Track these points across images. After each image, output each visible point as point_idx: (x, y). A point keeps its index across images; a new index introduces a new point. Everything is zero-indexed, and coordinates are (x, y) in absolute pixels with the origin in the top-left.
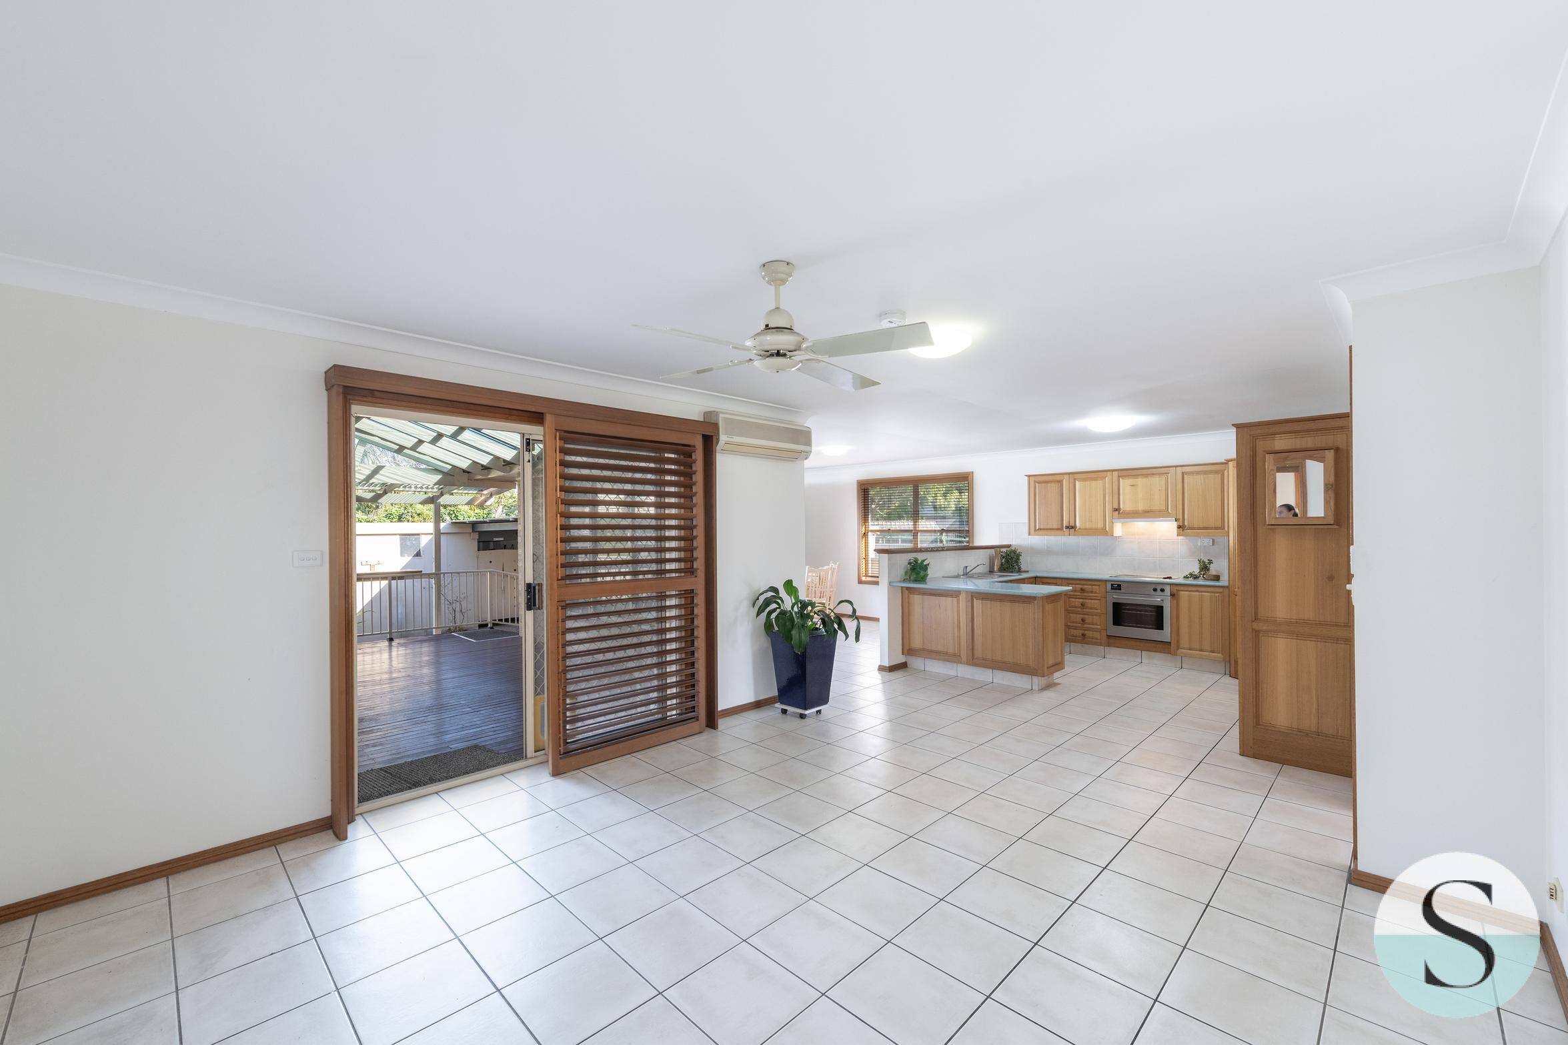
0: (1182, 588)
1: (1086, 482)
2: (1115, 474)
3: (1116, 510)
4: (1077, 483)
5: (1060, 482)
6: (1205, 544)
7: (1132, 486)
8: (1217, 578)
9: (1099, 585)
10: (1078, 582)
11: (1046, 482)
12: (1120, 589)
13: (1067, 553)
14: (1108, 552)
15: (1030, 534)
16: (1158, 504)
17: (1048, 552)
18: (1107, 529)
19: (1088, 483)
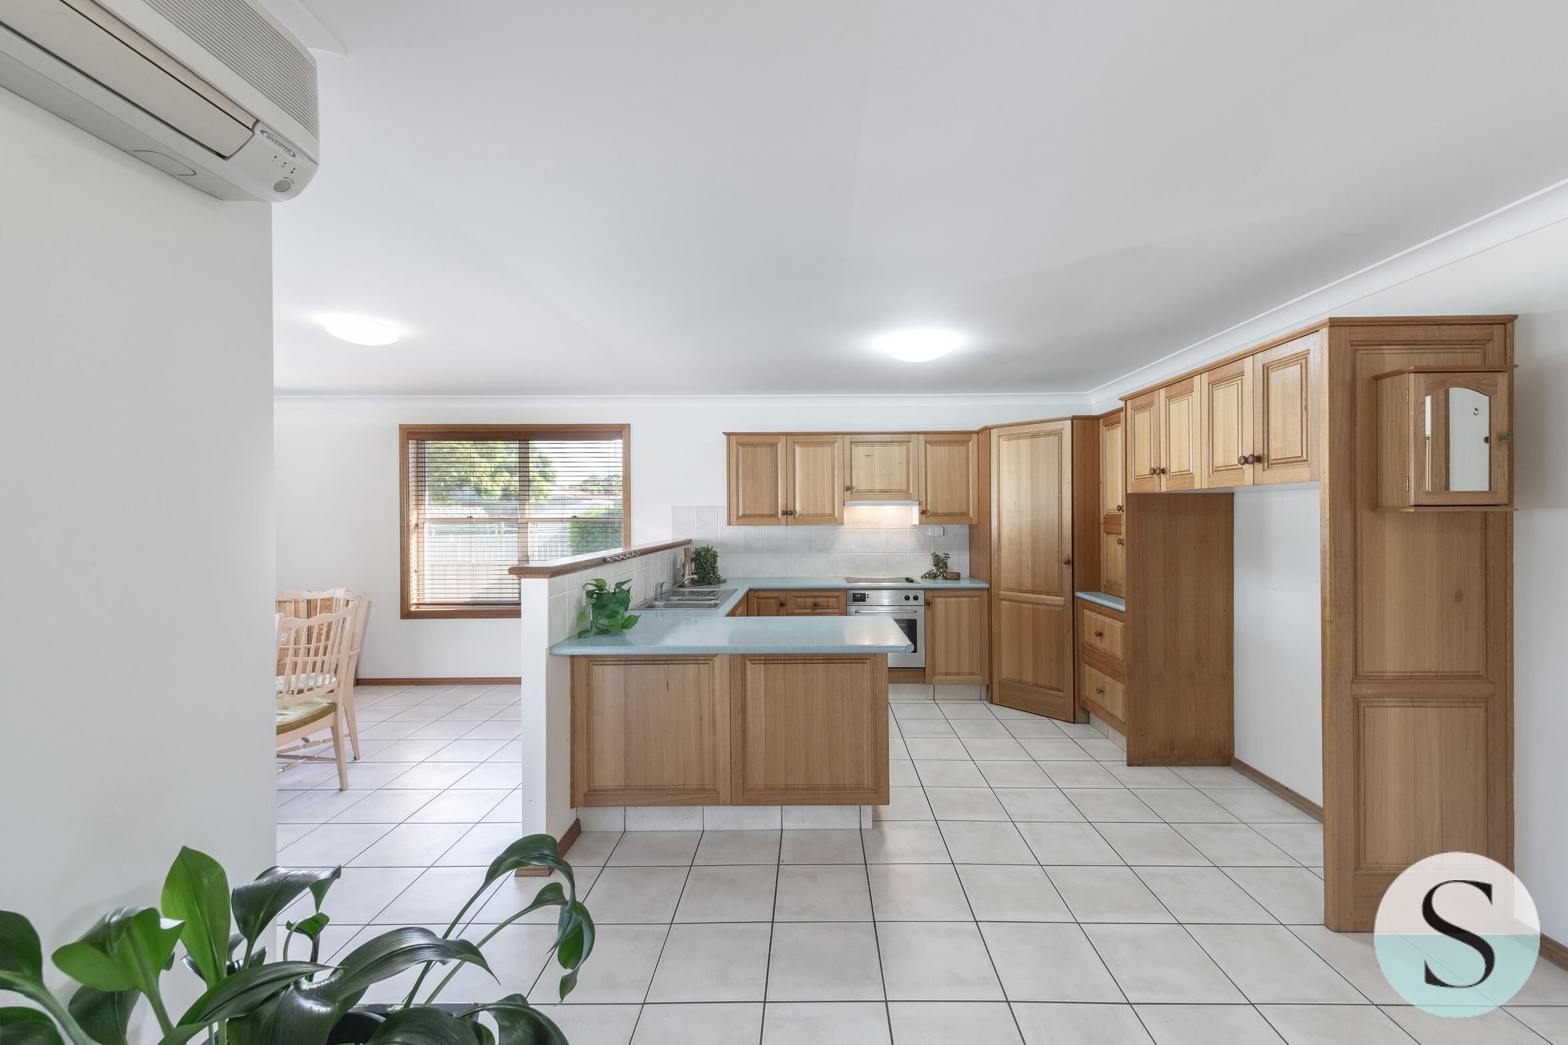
0: (937, 594)
1: (810, 448)
2: (847, 438)
3: (849, 489)
4: (798, 450)
5: (773, 445)
6: (936, 534)
7: (867, 456)
8: (957, 577)
9: (837, 597)
10: (809, 594)
11: (754, 445)
12: (864, 600)
13: (775, 549)
14: (825, 548)
15: (729, 524)
16: (898, 483)
17: (747, 549)
18: (836, 516)
19: (812, 449)
